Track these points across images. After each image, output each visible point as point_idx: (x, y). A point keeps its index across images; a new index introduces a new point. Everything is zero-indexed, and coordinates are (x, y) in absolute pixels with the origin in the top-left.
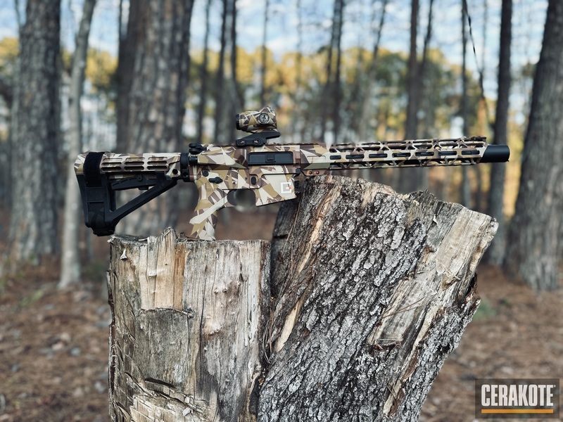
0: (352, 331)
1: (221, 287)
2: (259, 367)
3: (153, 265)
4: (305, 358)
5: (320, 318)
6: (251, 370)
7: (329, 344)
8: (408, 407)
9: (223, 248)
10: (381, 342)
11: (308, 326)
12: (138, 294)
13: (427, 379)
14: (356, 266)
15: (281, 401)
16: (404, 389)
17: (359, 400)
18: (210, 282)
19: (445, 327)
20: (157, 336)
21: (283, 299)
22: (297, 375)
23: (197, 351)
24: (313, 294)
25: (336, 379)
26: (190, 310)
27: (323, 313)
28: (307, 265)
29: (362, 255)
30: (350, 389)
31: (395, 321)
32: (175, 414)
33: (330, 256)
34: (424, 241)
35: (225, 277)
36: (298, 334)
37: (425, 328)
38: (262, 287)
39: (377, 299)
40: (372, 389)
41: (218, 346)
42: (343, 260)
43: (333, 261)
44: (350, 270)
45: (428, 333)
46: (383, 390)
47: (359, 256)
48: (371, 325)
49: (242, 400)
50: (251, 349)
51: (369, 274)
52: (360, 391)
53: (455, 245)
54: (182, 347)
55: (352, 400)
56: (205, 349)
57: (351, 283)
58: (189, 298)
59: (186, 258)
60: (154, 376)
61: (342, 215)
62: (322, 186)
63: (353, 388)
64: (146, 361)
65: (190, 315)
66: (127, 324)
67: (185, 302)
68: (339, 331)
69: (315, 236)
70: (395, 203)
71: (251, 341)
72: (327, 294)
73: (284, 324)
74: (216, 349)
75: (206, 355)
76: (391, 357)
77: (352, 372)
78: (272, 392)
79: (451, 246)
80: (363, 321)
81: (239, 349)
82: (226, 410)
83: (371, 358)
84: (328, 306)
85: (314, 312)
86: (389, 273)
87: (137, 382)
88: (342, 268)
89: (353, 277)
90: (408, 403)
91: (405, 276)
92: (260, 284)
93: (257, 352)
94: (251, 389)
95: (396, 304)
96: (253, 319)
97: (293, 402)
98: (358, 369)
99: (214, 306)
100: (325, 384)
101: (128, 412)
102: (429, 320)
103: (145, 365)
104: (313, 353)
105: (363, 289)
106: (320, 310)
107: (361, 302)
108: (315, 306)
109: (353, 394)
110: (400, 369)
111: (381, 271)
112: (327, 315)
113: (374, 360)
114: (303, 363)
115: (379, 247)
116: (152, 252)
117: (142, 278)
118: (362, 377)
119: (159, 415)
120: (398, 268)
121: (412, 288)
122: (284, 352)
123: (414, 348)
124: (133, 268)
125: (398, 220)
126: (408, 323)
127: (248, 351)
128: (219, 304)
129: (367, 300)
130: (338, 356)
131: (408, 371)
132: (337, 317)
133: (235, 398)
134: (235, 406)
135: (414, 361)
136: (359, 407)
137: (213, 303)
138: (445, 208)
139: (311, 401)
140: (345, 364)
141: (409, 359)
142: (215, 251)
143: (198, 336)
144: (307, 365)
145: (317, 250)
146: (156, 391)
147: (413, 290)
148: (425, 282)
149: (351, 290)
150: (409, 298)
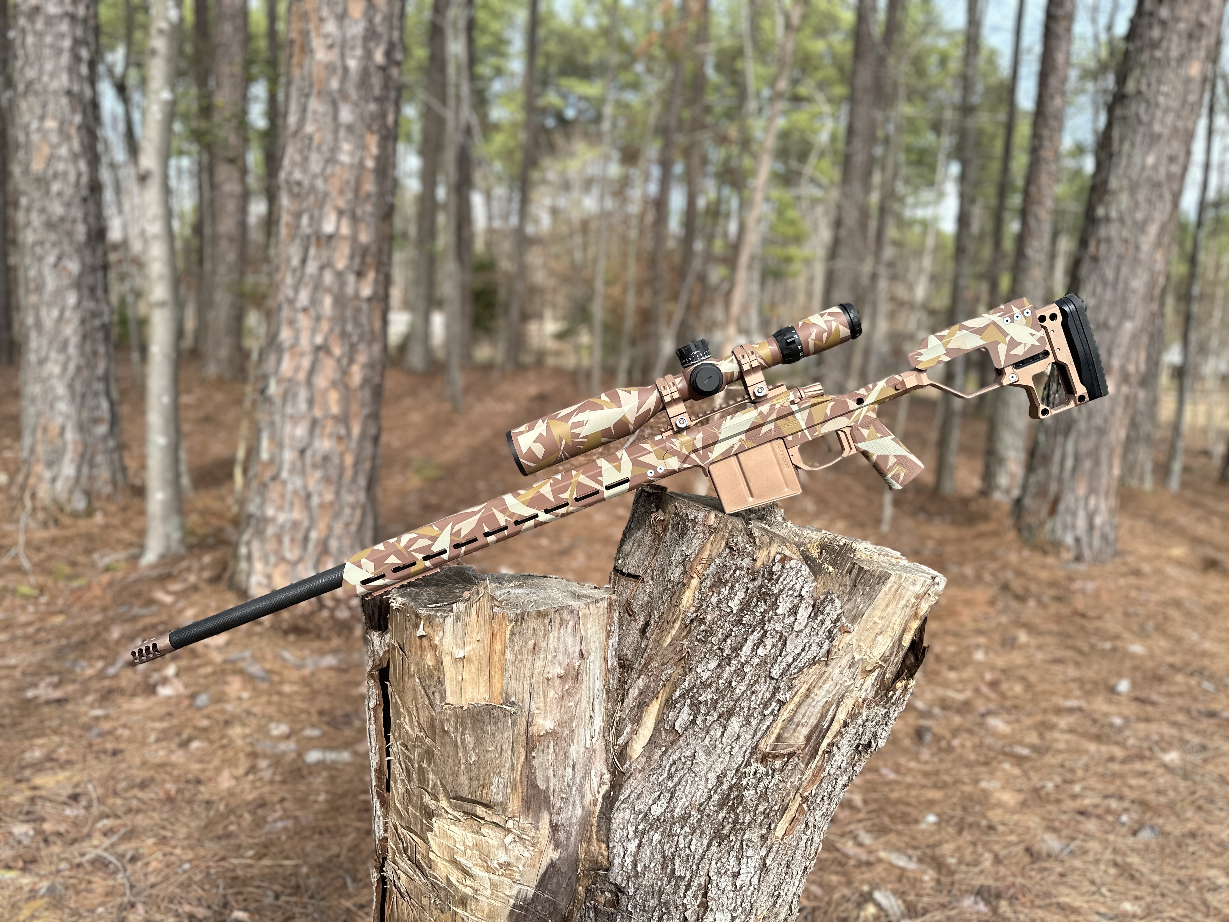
0: (739, 737)
1: (558, 670)
2: (607, 777)
3: (461, 643)
4: (673, 769)
5: (695, 717)
6: (596, 781)
7: (708, 753)
8: (811, 824)
9: (557, 615)
10: (775, 748)
11: (677, 728)
12: (441, 682)
13: (839, 786)
14: (746, 650)
15: (641, 827)
16: (805, 805)
17: (744, 823)
18: (539, 664)
19: (863, 725)
20: (469, 740)
21: (641, 682)
22: (662, 793)
23: (523, 758)
24: (686, 683)
25: (716, 797)
26: (513, 703)
27: (699, 709)
28: (675, 639)
29: (756, 636)
30: (733, 809)
31: (796, 720)
32: (494, 842)
33: (710, 632)
34: (838, 620)
35: (561, 657)
36: (663, 735)
37: (836, 727)
38: (610, 663)
39: (774, 694)
40: (761, 808)
41: (551, 750)
42: (729, 641)
43: (714, 639)
44: (738, 655)
45: (839, 733)
46: (776, 808)
47: (751, 637)
48: (764, 727)
49: (585, 822)
50: (595, 751)
51: (764, 662)
52: (745, 810)
53: (881, 618)
54: (504, 754)
55: (735, 822)
56: (533, 754)
57: (740, 673)
58: (512, 686)
59: (508, 633)
60: (465, 793)
61: (727, 576)
62: (700, 528)
63: (737, 808)
64: (453, 774)
65: (513, 710)
66: (422, 721)
67: (507, 693)
68: (722, 736)
69: (688, 598)
70: (800, 570)
71: (594, 740)
72: (706, 686)
73: (641, 717)
74: (548, 754)
75: (535, 763)
76: (790, 767)
77: (738, 787)
78: (627, 814)
79: (876, 619)
80: (754, 723)
81: (578, 752)
82: (562, 835)
83: (762, 769)
84: (706, 702)
85: (686, 709)
86: (791, 661)
87: (437, 800)
88: (727, 652)
89: (743, 665)
90: (812, 819)
91: (814, 662)
92: (606, 659)
93: (604, 756)
94: (598, 809)
95: (797, 699)
96: (596, 710)
97: (657, 829)
98: (744, 782)
99: (545, 696)
100: (701, 805)
101: (425, 840)
102: (841, 716)
103: (451, 779)
104: (684, 763)
105: (756, 682)
106: (695, 707)
107: (753, 698)
108: (688, 701)
109: (737, 815)
110: (800, 779)
111: (780, 659)
112: (706, 715)
113: (767, 772)
114: (670, 777)
115: (779, 627)
116: (460, 624)
117: (447, 661)
118: (749, 795)
119: (471, 844)
120: (803, 654)
121: (820, 678)
122: (643, 760)
123: (820, 753)
124: (434, 648)
125: (803, 594)
126: (813, 721)
127: (591, 754)
128: (551, 694)
129: (760, 696)
130: (719, 768)
131: (812, 782)
132: (719, 717)
133: (575, 820)
134: (574, 831)
135: (821, 768)
136: (744, 831)
137: (544, 692)
138: (867, 576)
139: (682, 828)
140: (729, 779)
141: (814, 766)
142: (547, 621)
143: (524, 737)
144: (676, 779)
145: (692, 621)
146: (466, 813)
147: (821, 681)
148: (837, 670)
149: (739, 683)
150: (816, 691)
